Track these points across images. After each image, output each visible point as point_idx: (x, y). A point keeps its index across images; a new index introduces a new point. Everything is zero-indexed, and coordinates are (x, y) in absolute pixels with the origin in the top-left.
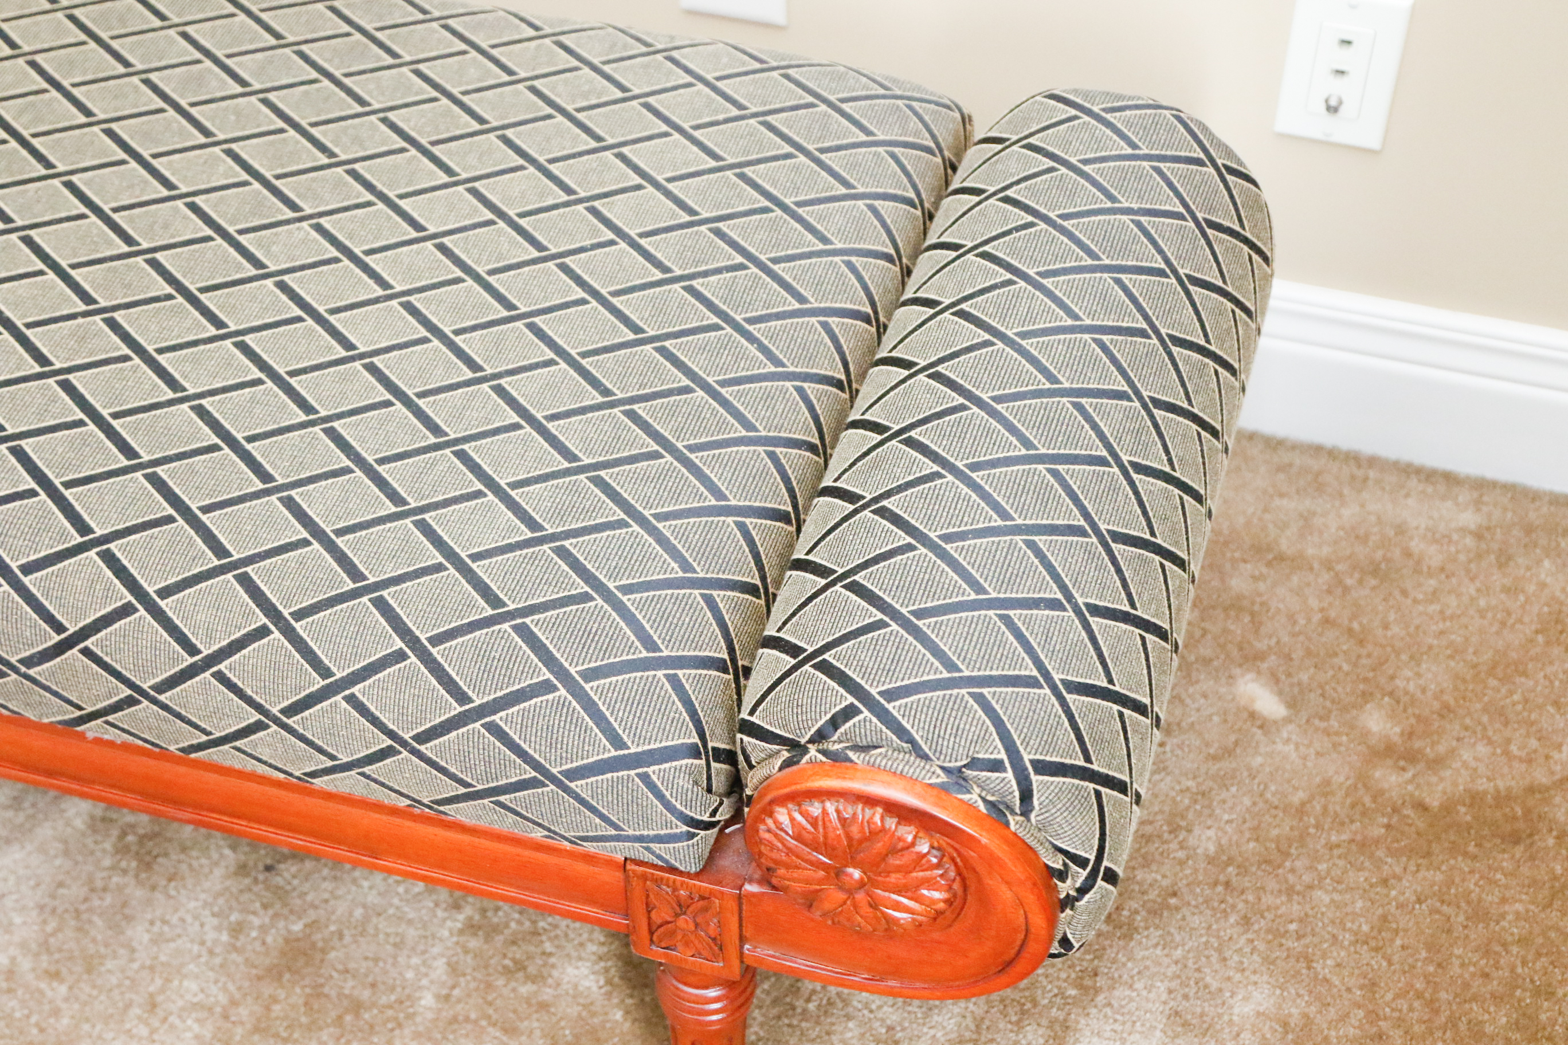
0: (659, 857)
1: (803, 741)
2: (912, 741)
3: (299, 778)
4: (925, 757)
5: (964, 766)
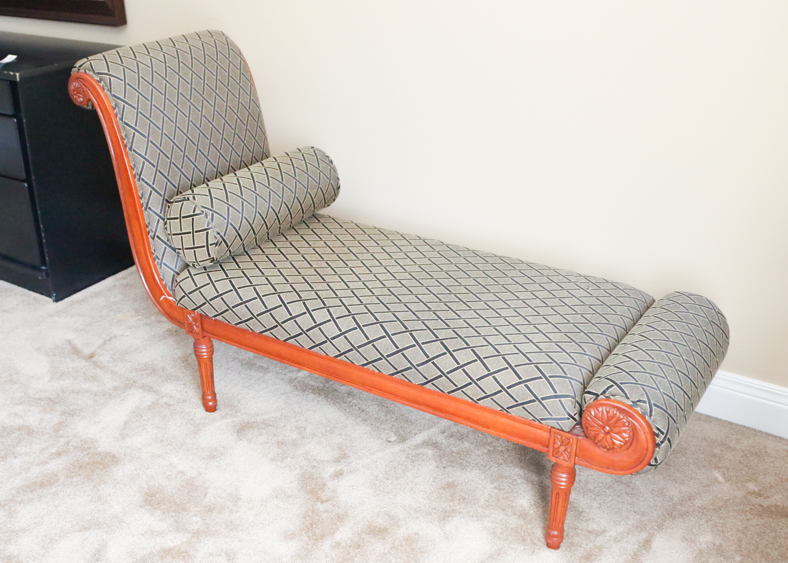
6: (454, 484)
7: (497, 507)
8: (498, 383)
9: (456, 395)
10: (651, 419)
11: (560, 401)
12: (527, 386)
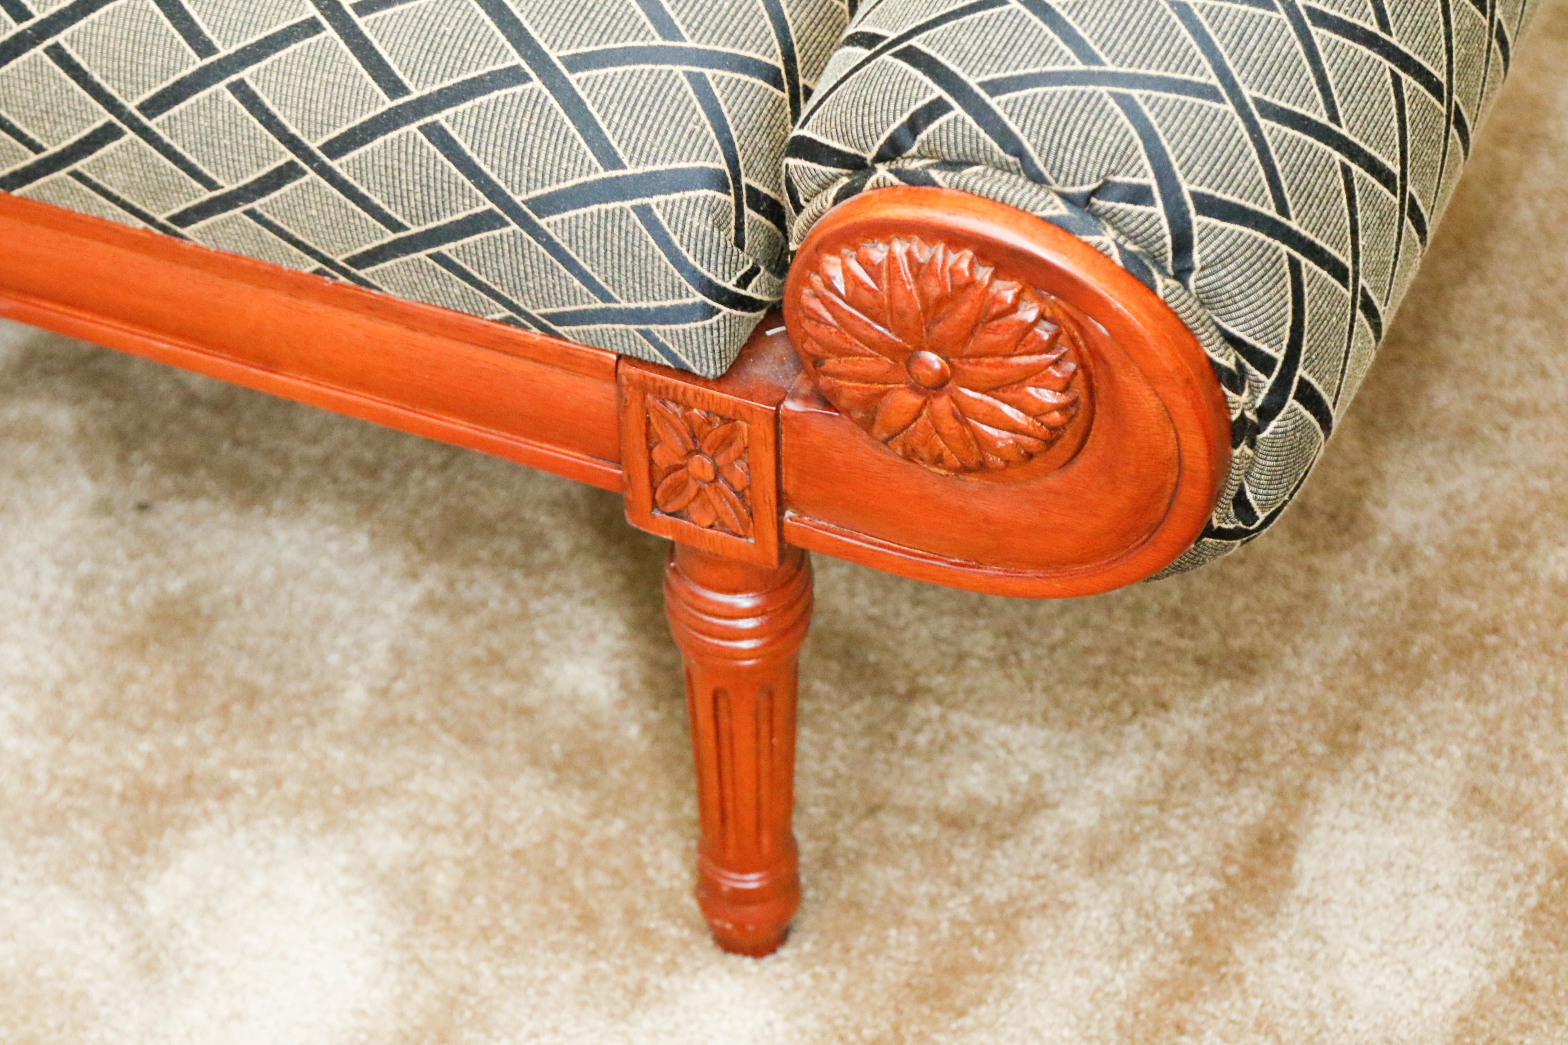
0: (663, 349)
1: (869, 156)
2: (1020, 153)
3: (162, 227)
4: (1037, 179)
5: (1094, 193)
6: (197, 613)
7: (434, 728)
8: (270, 122)
9: (47, 194)
10: (1186, 287)
11: (644, 212)
12: (438, 136)
